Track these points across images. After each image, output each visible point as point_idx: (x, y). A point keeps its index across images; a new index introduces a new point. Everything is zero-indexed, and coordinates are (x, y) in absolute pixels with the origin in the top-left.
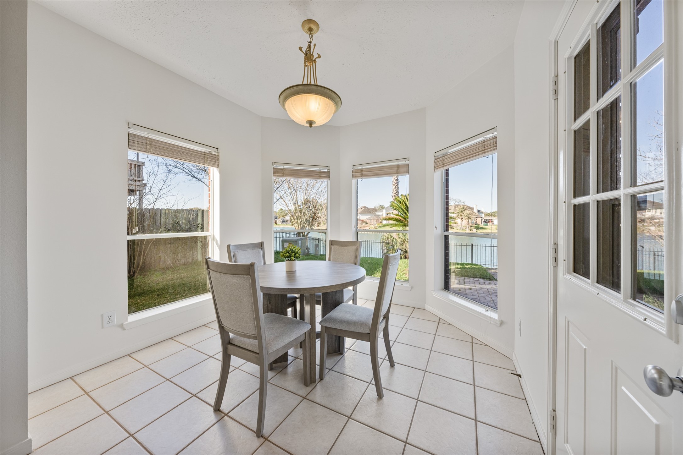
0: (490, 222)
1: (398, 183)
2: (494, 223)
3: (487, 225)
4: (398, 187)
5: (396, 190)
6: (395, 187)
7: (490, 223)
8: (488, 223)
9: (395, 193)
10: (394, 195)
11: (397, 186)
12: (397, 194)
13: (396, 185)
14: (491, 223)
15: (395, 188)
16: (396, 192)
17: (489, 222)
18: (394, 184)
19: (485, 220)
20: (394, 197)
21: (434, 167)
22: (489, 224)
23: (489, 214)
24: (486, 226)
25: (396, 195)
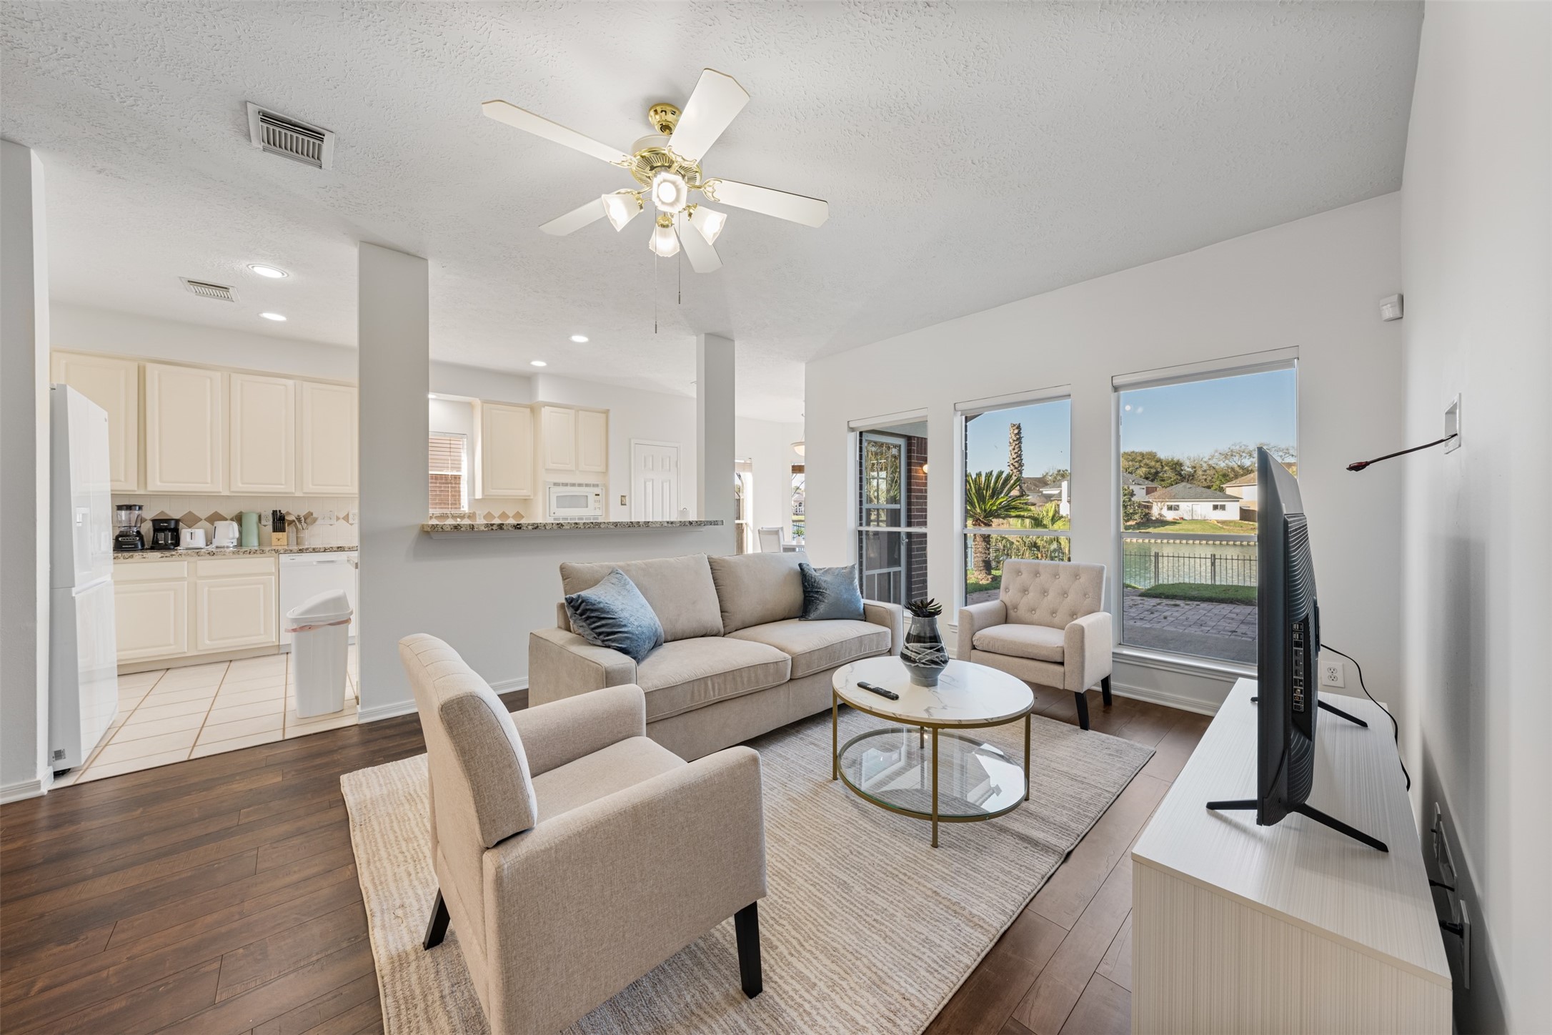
1: (1019, 439)
4: (1020, 447)
5: (1016, 453)
6: (1013, 447)
9: (1014, 459)
10: (1012, 462)
11: (1017, 446)
12: (1017, 460)
13: (1016, 444)
15: (1014, 449)
16: (1015, 457)
18: (1012, 442)
20: (1011, 466)
25: (1016, 462)
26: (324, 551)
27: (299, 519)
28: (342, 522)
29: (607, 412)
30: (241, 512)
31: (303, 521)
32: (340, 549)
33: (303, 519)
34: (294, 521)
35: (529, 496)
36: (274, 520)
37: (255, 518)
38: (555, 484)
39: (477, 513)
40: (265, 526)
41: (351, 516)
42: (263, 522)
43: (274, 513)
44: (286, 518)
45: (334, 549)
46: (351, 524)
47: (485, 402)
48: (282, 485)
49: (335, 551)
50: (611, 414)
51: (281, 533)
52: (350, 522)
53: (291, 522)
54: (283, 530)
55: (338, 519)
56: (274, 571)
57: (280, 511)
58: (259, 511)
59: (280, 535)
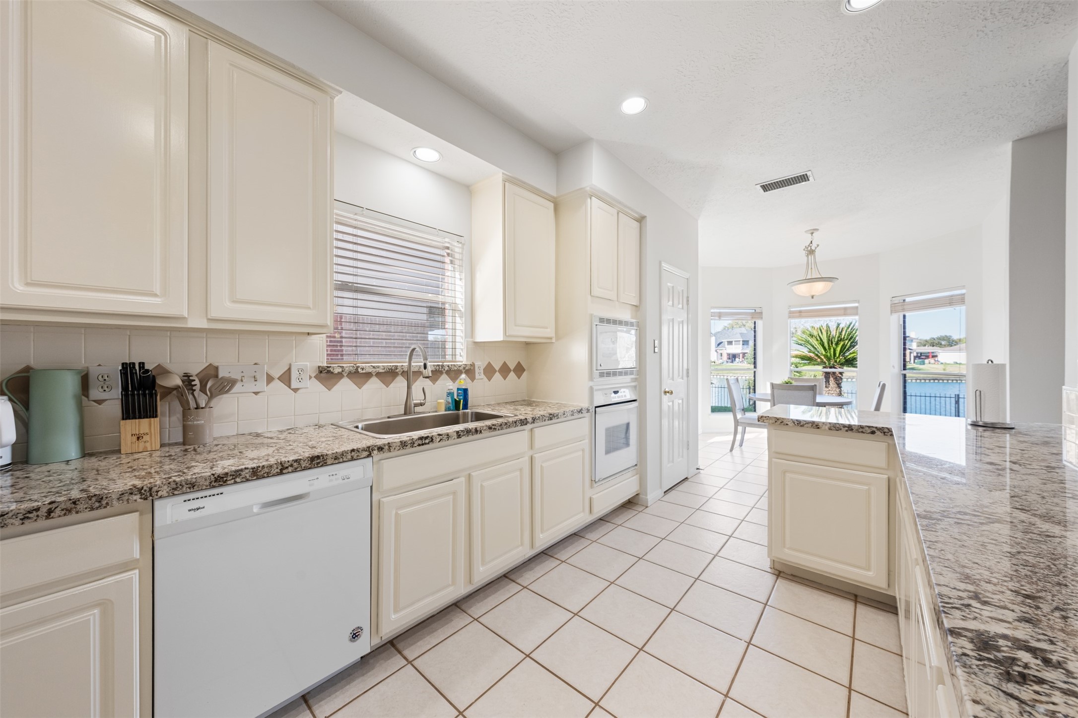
0: (931, 357)
2: (939, 360)
3: (924, 364)
7: (929, 359)
8: (925, 359)
14: (932, 360)
17: (927, 357)
19: (917, 353)
21: (891, 311)
22: (927, 361)
23: (926, 341)
24: (921, 364)
26: (281, 473)
27: (187, 380)
28: (277, 384)
29: (641, 220)
30: (28, 369)
31: (197, 388)
32: (317, 461)
33: (197, 382)
34: (177, 388)
35: (551, 338)
36: (125, 388)
37: (69, 384)
38: (602, 320)
39: (477, 364)
40: (99, 402)
41: (294, 374)
42: (96, 393)
43: (127, 369)
44: (161, 382)
45: (304, 464)
46: (296, 390)
47: (509, 180)
48: (156, 295)
49: (305, 469)
50: (649, 223)
51: (145, 421)
52: (294, 384)
53: (168, 391)
54: (150, 412)
55: (270, 379)
56: (137, 554)
57: (142, 365)
58: (82, 364)
59: (143, 425)
